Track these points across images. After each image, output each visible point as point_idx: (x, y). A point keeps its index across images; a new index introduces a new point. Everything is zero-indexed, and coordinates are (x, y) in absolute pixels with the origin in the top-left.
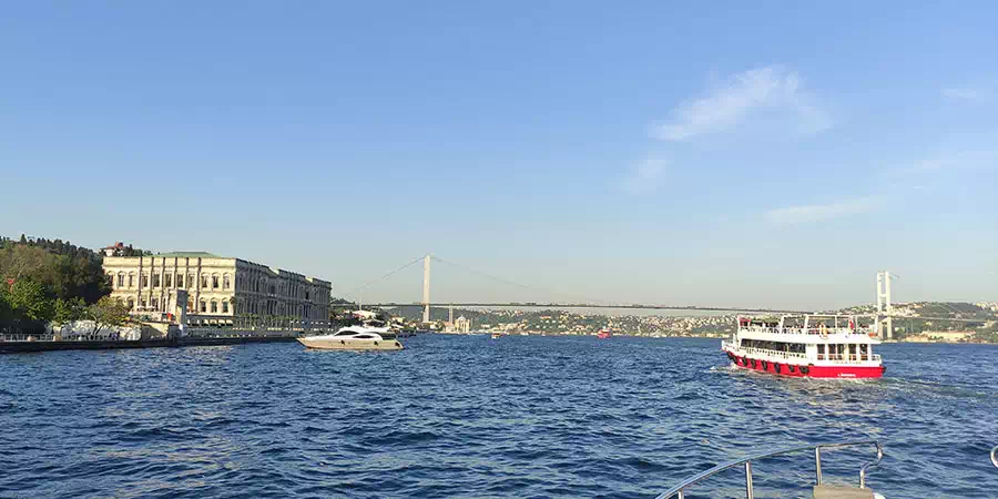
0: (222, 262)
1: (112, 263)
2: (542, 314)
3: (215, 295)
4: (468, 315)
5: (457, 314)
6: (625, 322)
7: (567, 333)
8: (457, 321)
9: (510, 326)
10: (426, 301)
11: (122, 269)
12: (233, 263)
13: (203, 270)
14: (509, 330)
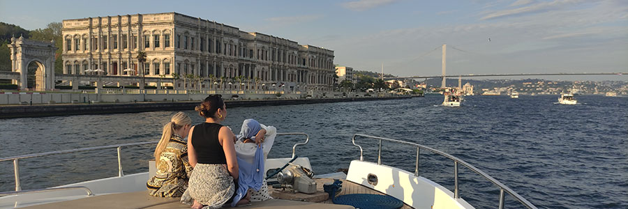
0: (162, 18)
1: (69, 27)
2: (525, 81)
3: (156, 56)
4: (472, 82)
5: (464, 82)
6: (586, 85)
7: (543, 93)
8: (464, 86)
9: (502, 89)
10: (444, 73)
11: (77, 32)
12: (171, 18)
13: (145, 28)
14: (502, 92)
